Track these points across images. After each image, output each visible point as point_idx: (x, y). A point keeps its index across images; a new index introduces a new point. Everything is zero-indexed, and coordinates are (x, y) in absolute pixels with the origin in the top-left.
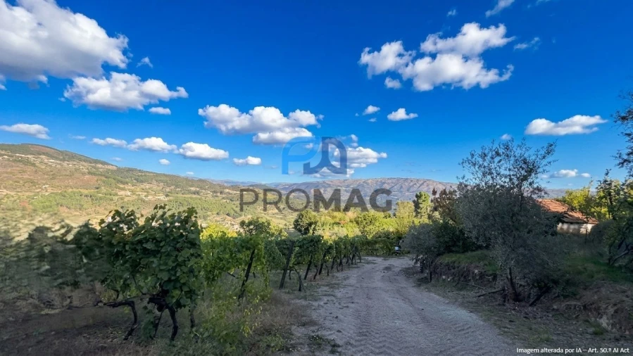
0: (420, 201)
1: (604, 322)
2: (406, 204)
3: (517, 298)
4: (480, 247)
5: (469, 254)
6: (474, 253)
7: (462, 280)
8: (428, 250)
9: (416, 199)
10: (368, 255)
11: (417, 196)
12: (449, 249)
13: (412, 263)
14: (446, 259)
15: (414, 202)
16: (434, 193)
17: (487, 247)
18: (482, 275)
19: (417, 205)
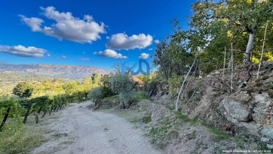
0: (95, 77)
1: (140, 109)
2: (88, 78)
3: (124, 107)
4: (116, 94)
5: (112, 97)
6: (114, 96)
7: (110, 105)
8: (98, 97)
9: (93, 76)
10: (69, 103)
11: (93, 75)
12: (105, 96)
13: (92, 103)
14: (105, 99)
15: (92, 77)
16: (102, 75)
17: (117, 94)
18: (116, 103)
19: (93, 78)
